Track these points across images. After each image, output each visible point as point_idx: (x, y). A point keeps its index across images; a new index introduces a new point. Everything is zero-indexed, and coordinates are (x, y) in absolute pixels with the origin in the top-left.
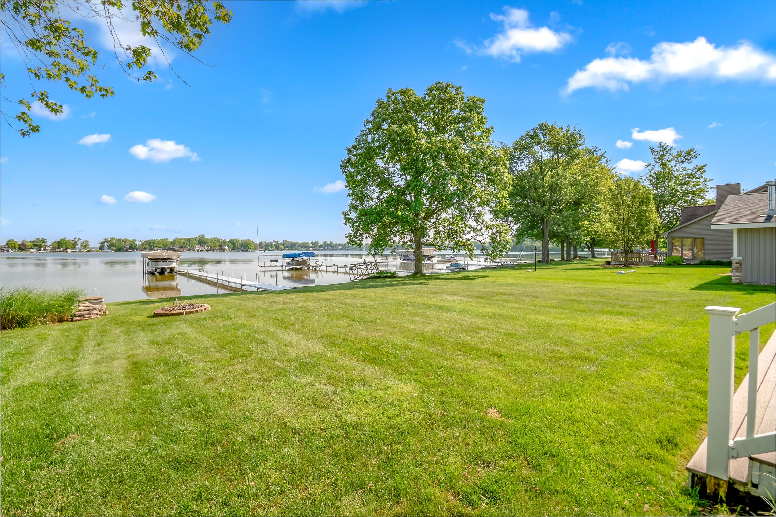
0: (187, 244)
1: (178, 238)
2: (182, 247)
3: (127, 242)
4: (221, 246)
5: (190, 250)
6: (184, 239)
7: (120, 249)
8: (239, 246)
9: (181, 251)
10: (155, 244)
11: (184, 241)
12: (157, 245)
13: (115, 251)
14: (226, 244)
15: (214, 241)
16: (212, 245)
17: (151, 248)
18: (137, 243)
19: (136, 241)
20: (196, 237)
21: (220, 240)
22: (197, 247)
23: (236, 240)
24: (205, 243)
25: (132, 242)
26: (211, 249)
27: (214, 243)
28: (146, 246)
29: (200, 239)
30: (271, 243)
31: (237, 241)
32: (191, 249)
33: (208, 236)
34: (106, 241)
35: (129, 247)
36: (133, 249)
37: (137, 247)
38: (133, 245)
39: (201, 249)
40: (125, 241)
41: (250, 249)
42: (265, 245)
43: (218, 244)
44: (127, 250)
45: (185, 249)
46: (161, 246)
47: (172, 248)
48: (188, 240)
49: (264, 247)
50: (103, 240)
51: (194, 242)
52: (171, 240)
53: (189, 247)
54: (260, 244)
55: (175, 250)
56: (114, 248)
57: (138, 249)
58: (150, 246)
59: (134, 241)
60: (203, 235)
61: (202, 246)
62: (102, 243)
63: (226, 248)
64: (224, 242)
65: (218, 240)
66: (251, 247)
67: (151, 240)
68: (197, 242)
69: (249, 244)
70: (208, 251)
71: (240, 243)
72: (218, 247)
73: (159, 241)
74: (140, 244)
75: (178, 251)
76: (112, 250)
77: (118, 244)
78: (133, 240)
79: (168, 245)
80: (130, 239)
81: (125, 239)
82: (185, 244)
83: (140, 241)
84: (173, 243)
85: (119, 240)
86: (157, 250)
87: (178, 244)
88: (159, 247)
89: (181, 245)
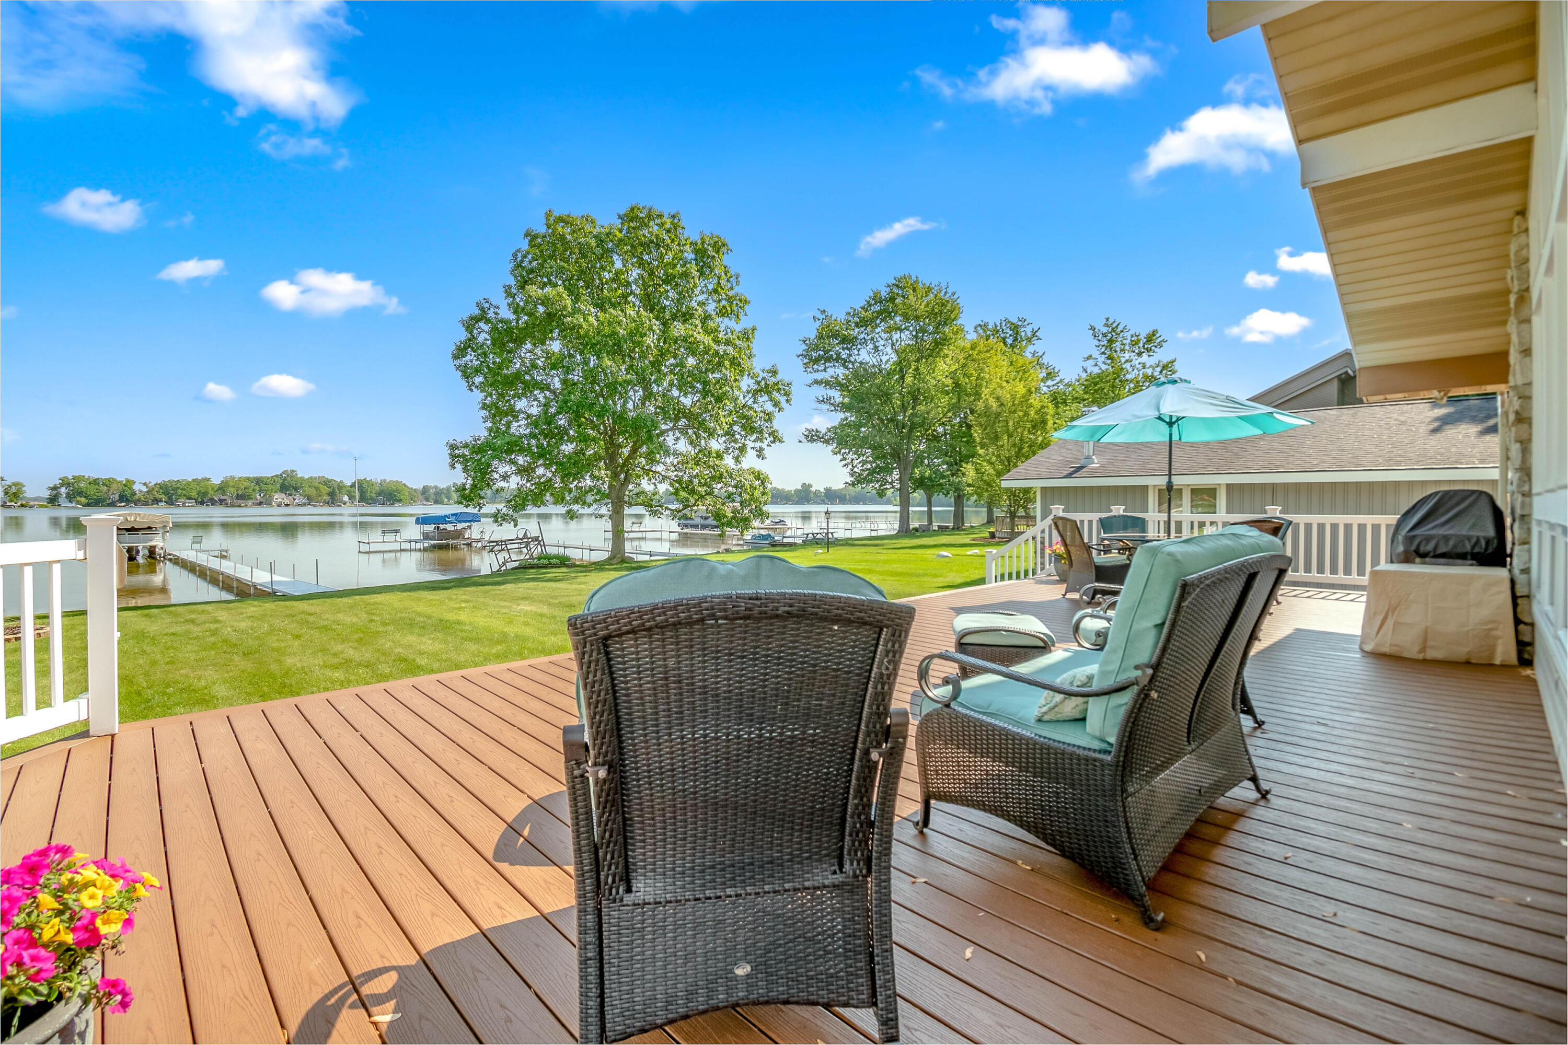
0: (254, 490)
1: (232, 478)
2: (242, 497)
3: (114, 486)
4: (332, 495)
5: (260, 503)
6: (248, 479)
7: (97, 502)
8: (373, 495)
9: (239, 506)
10: (180, 491)
11: (246, 484)
12: (184, 492)
13: (86, 505)
14: (344, 491)
15: (316, 484)
16: (312, 492)
17: (170, 498)
18: (136, 487)
19: (134, 482)
20: (276, 476)
21: (330, 481)
22: (278, 497)
23: (368, 482)
24: (296, 489)
25: (125, 485)
26: (310, 500)
27: (317, 488)
28: (157, 496)
29: (285, 479)
30: (448, 489)
31: (370, 483)
32: (265, 502)
33: (304, 473)
34: (65, 483)
35: (117, 497)
36: (128, 501)
37: (137, 497)
38: (128, 493)
39: (287, 501)
40: (108, 483)
41: (400, 501)
42: (436, 494)
43: (324, 490)
44: (112, 504)
45: (250, 502)
46: (194, 494)
47: (220, 500)
48: (258, 481)
49: (433, 497)
50: (58, 482)
51: (270, 487)
52: (216, 481)
53: (258, 497)
54: (425, 490)
55: (227, 504)
56: (83, 500)
57: (139, 500)
58: (166, 493)
59: (129, 483)
60: (293, 471)
61: (290, 495)
62: (55, 488)
63: (346, 498)
64: (341, 486)
65: (327, 482)
66: (402, 497)
67: (169, 481)
68: (278, 486)
69: (397, 491)
70: (304, 505)
71: (377, 488)
72: (327, 498)
73: (188, 483)
74: (145, 489)
75: (232, 506)
76: (78, 502)
77: (92, 491)
78: (128, 481)
79: (211, 492)
80: (121, 478)
81: (109, 480)
82: (250, 490)
83: (145, 484)
84: (222, 488)
85: (95, 482)
86: (184, 503)
87: (232, 490)
88: (190, 498)
89: (240, 492)
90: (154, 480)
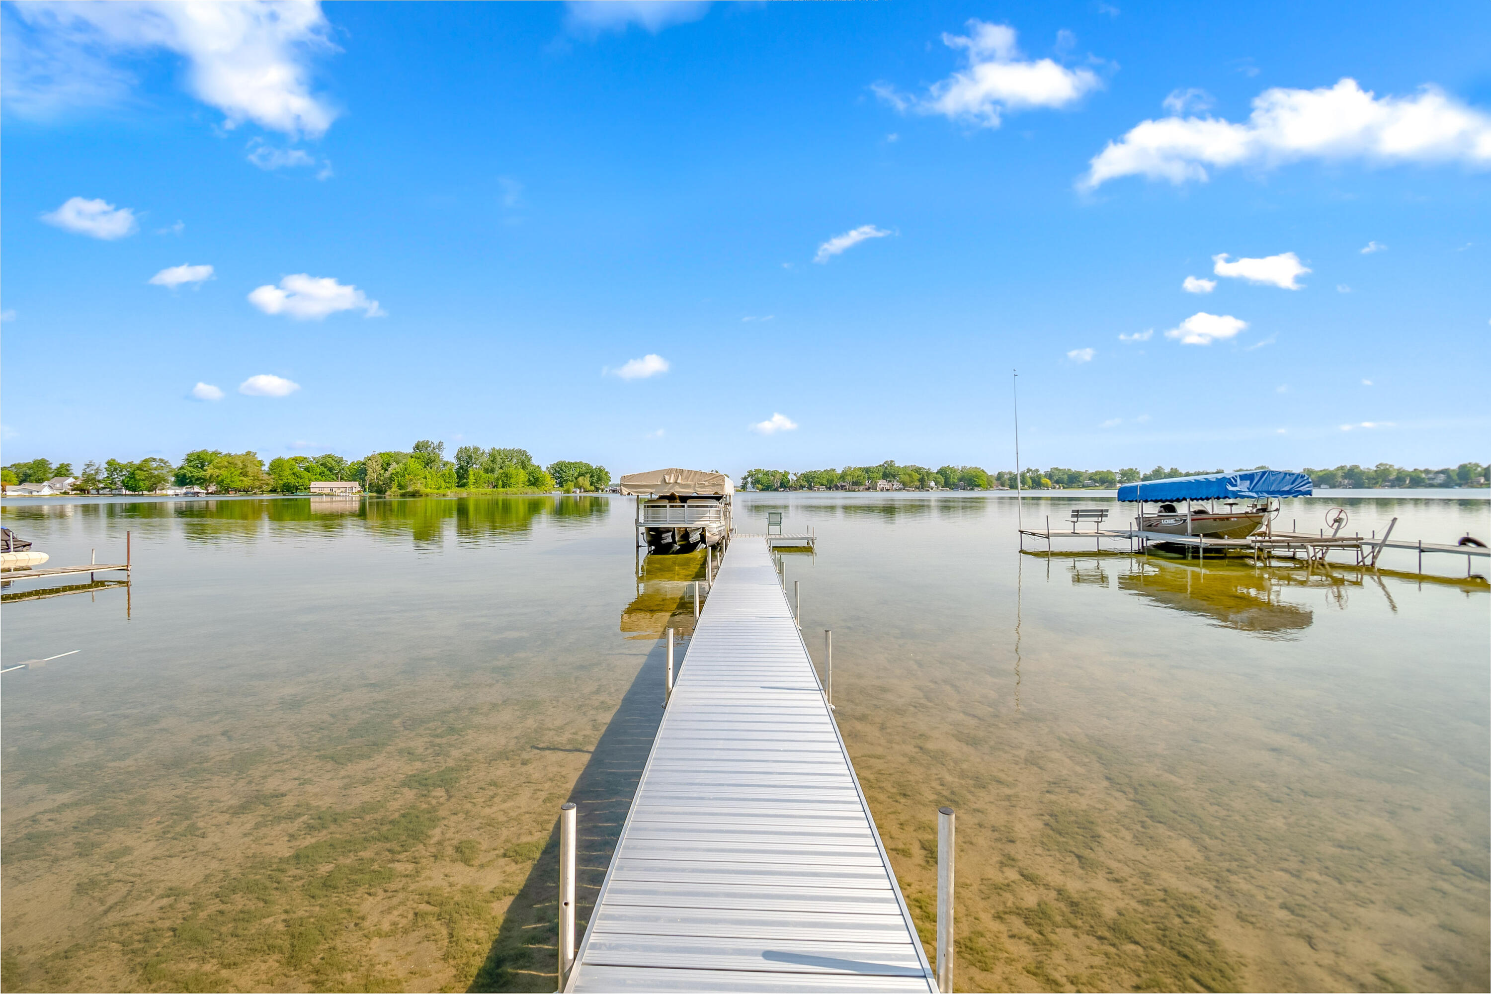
0: (864, 478)
1: (850, 468)
2: (856, 484)
3: (777, 476)
4: (922, 480)
5: (869, 488)
6: (860, 468)
7: (767, 488)
8: (956, 481)
9: (854, 491)
10: (816, 479)
11: (859, 473)
12: (819, 480)
13: (763, 490)
14: (931, 477)
15: (910, 472)
16: (906, 478)
17: (810, 485)
18: (791, 477)
20: (880, 466)
21: (920, 469)
22: (881, 483)
23: (951, 469)
24: (894, 476)
25: (784, 476)
26: (905, 486)
27: (910, 476)
28: (802, 483)
29: (886, 468)
30: (1023, 476)
31: (953, 470)
32: (872, 488)
33: (899, 463)
34: (751, 474)
35: (779, 484)
36: (785, 487)
37: (790, 484)
38: (785, 481)
39: (887, 487)
40: (774, 474)
41: (979, 486)
42: (1010, 479)
43: (916, 476)
44: (776, 490)
45: (861, 488)
46: (825, 482)
47: (841, 486)
48: (867, 470)
49: (1008, 482)
50: (747, 474)
51: (875, 475)
52: (839, 471)
53: (867, 484)
54: (1000, 477)
55: (846, 489)
56: (760, 486)
57: (791, 486)
58: (808, 481)
59: (786, 473)
60: (892, 461)
61: (890, 481)
62: (745, 478)
63: (933, 484)
64: (928, 474)
65: (918, 470)
66: (981, 482)
67: (810, 472)
68: (881, 474)
69: (976, 476)
70: (900, 490)
71: (959, 475)
72: (917, 483)
73: (822, 473)
74: (795, 478)
75: (850, 491)
76: (757, 488)
77: (764, 480)
78: (785, 472)
79: (836, 480)
80: (781, 471)
81: (774, 471)
82: (862, 478)
83: (795, 474)
84: (843, 477)
85: (766, 473)
86: (819, 489)
87: (849, 477)
88: (822, 485)
89: (855, 480)
90: (802, 470)
